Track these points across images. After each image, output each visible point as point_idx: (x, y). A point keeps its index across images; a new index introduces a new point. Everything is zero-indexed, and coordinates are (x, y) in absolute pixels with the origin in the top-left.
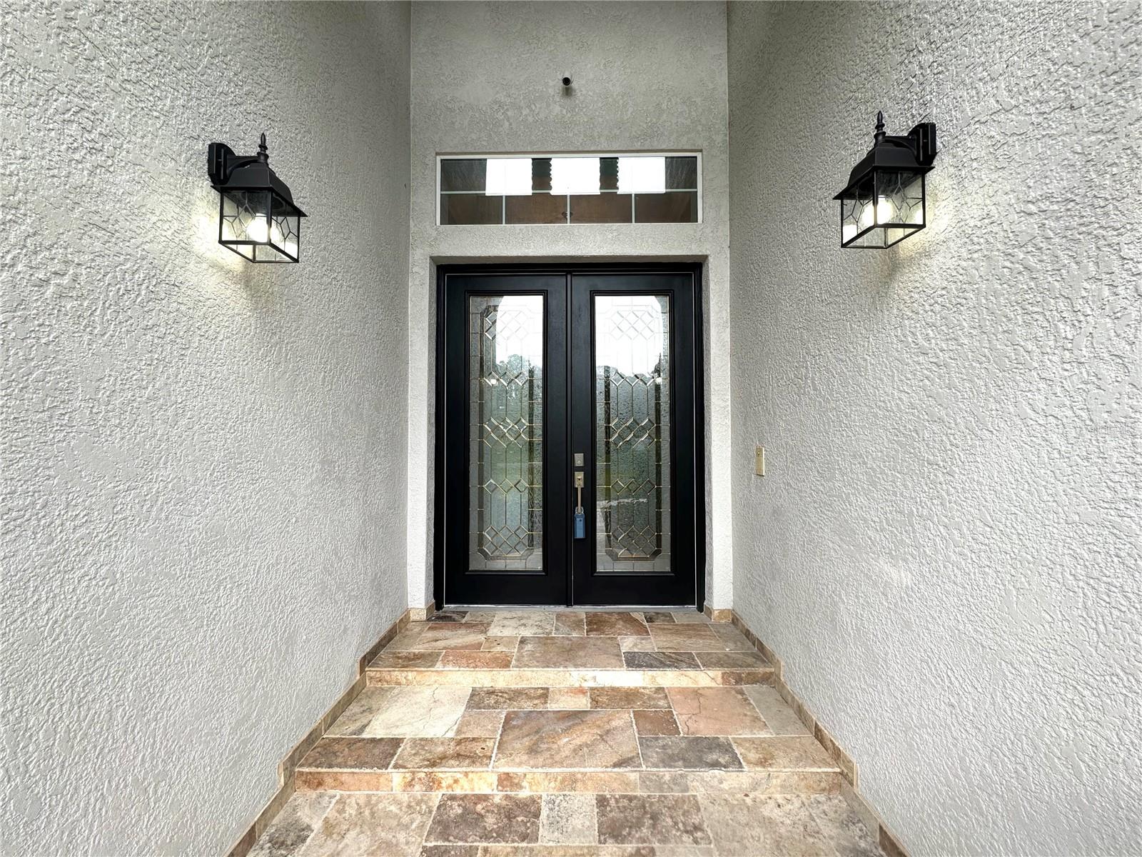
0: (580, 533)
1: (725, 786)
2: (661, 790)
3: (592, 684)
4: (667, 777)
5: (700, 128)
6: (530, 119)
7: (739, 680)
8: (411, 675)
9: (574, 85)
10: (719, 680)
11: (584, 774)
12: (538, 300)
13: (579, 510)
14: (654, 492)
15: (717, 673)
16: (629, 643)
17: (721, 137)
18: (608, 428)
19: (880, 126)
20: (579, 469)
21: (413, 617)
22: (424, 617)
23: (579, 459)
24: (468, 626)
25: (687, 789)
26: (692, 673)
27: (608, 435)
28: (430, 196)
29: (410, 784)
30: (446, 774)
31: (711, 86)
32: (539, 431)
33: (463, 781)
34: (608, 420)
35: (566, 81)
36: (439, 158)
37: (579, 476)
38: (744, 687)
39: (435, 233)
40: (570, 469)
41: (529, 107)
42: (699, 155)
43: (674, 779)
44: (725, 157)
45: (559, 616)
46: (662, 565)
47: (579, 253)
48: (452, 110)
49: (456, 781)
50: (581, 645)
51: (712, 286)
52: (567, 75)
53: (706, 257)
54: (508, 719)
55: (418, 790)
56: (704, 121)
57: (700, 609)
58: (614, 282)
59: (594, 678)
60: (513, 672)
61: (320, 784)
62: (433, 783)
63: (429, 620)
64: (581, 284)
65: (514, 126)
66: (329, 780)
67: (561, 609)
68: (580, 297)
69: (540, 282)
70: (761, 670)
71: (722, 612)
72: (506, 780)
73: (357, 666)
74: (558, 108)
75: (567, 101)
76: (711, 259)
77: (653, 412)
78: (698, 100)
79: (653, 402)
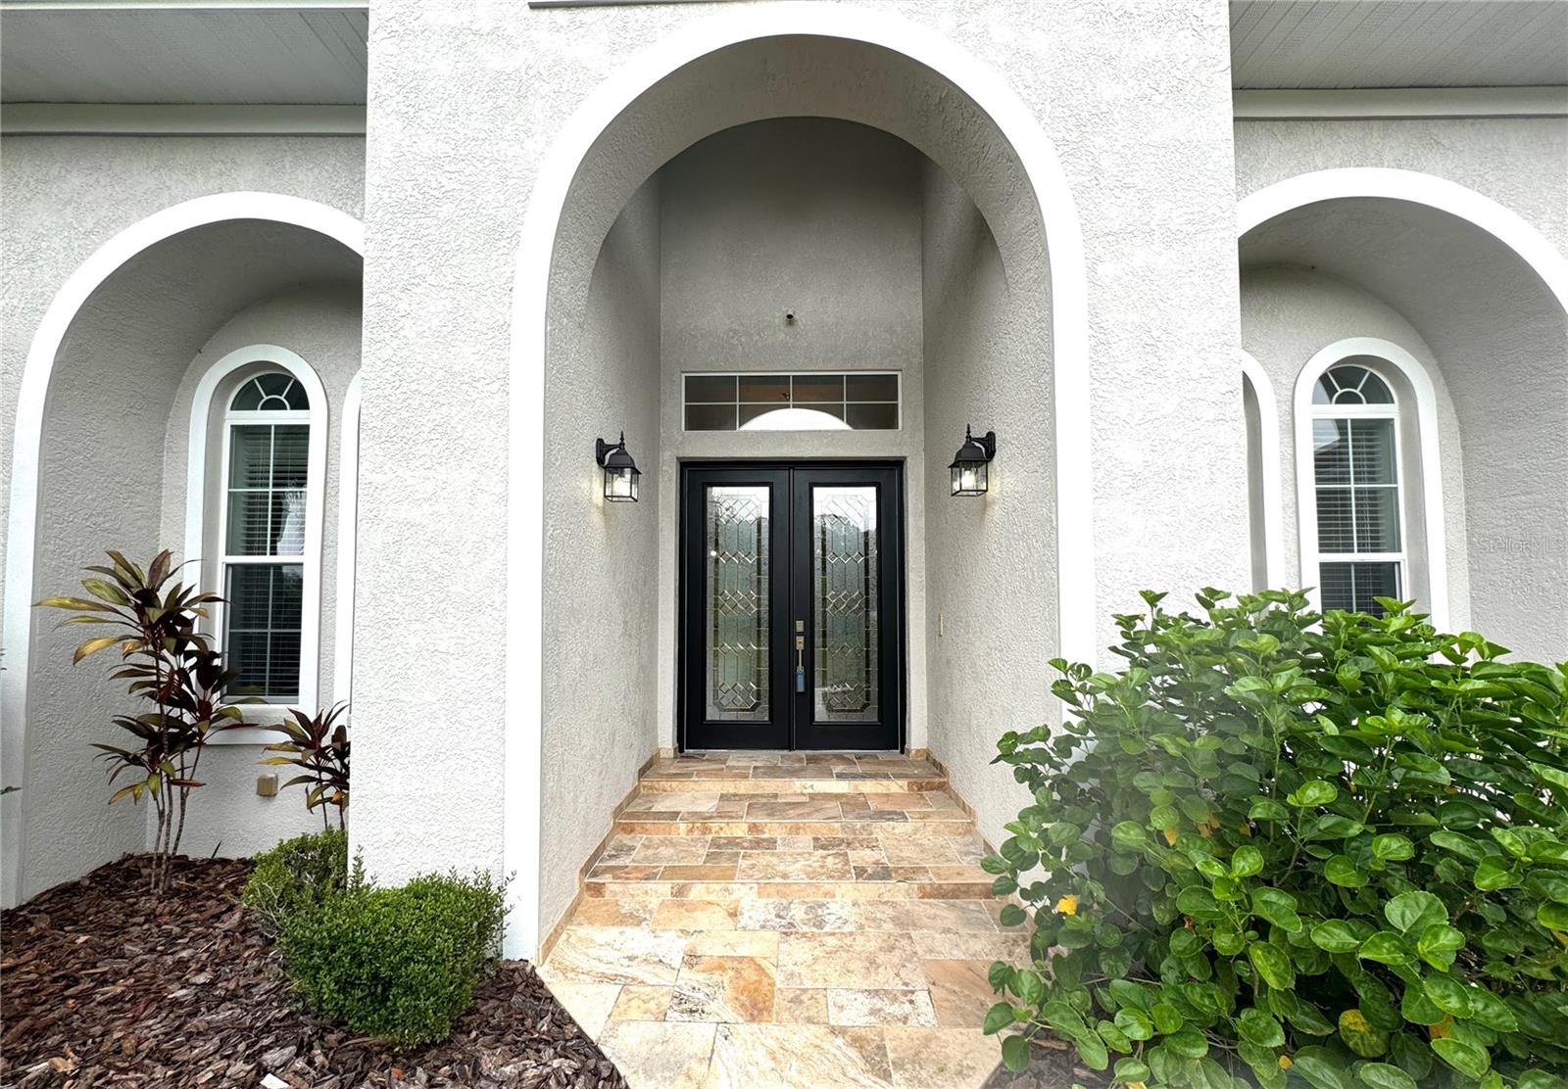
0: (801, 688)
1: (896, 831)
2: (855, 834)
3: (810, 791)
4: (859, 826)
5: (899, 352)
6: (760, 344)
7: (920, 788)
8: (674, 784)
9: (796, 317)
10: (906, 788)
11: (804, 823)
12: (766, 490)
13: (800, 669)
14: (864, 653)
15: (904, 783)
16: (838, 768)
17: (917, 359)
18: (824, 599)
19: (969, 432)
20: (800, 634)
21: (663, 755)
22: (672, 755)
23: (800, 626)
24: (708, 760)
25: (871, 834)
26: (885, 782)
27: (824, 606)
28: (677, 406)
29: (691, 831)
30: (714, 825)
31: (909, 318)
32: (765, 602)
33: (726, 828)
34: (824, 592)
35: (790, 317)
36: (684, 375)
37: (800, 639)
38: (924, 793)
39: (680, 438)
40: (792, 634)
41: (759, 334)
42: (899, 374)
43: (863, 827)
44: (921, 376)
45: (782, 757)
46: (871, 716)
47: (800, 455)
48: (695, 336)
49: (721, 829)
50: (803, 769)
51: (909, 481)
52: (791, 313)
53: (905, 458)
54: (750, 805)
55: (696, 834)
56: (903, 347)
57: (902, 752)
58: (829, 475)
59: (812, 786)
60: (751, 781)
61: (632, 831)
62: (706, 830)
63: (675, 758)
64: (802, 477)
65: (747, 350)
66: (638, 829)
67: (786, 752)
68: (801, 487)
69: (767, 475)
70: (937, 780)
71: (918, 751)
72: (753, 828)
73: (636, 775)
74: (783, 335)
75: (790, 329)
76: (909, 460)
77: (863, 584)
78: (899, 329)
79: (863, 577)
